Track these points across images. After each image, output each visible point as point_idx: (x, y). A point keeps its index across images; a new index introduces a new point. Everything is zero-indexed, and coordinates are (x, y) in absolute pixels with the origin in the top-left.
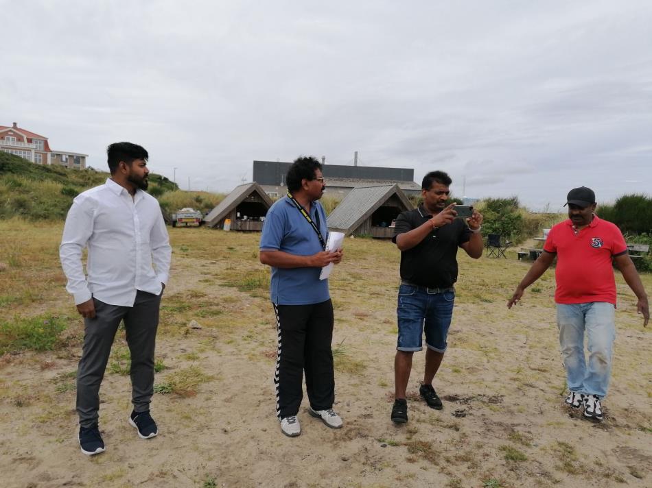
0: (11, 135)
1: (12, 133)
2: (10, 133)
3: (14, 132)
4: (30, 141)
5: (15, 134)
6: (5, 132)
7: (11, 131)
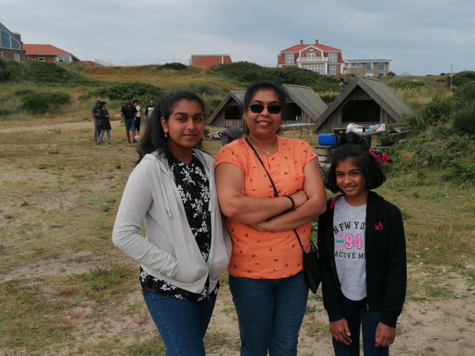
0: (311, 52)
1: (312, 50)
2: (310, 50)
3: (313, 49)
4: (326, 55)
5: (315, 51)
6: (306, 50)
7: (311, 48)
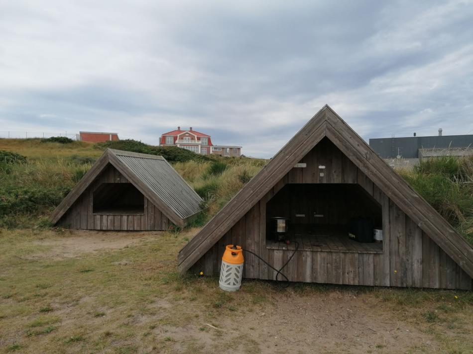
0: (187, 136)
3: (189, 134)
4: (199, 139)
6: (183, 134)
